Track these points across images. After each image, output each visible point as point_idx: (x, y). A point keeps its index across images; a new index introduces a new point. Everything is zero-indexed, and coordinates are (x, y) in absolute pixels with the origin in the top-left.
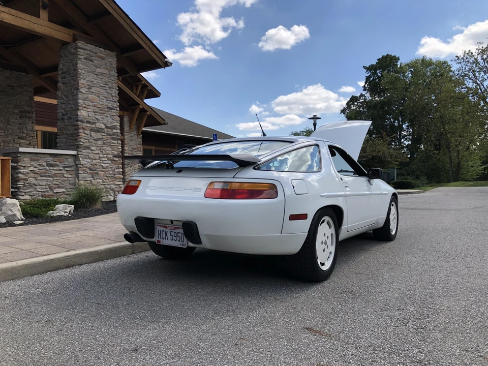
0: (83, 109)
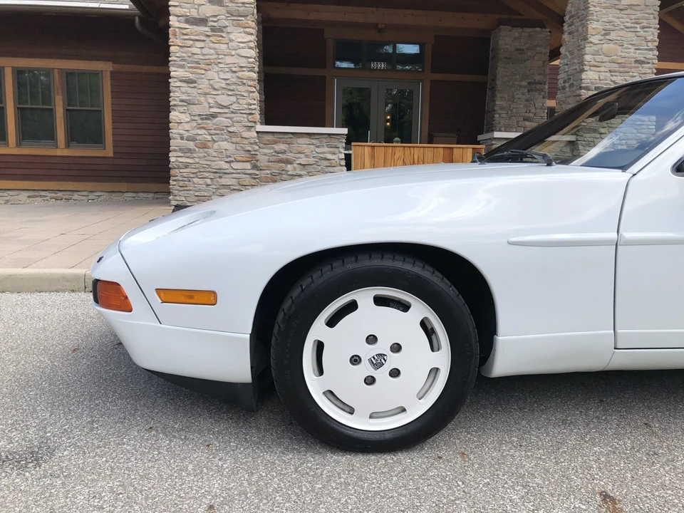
0: (592, 68)
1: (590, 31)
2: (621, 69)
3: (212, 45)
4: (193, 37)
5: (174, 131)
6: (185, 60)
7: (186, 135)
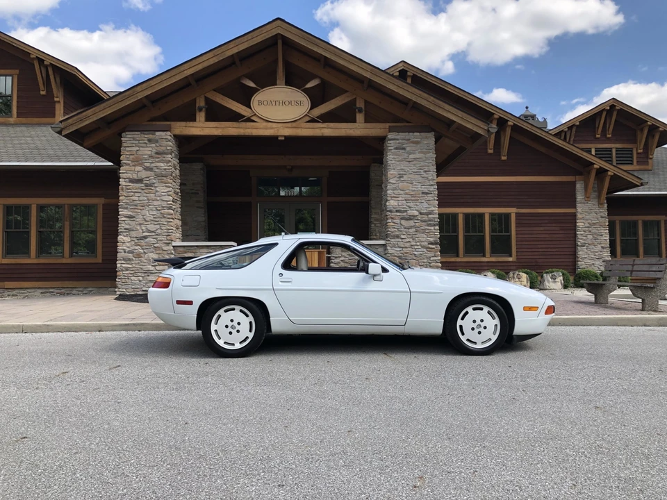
0: (393, 199)
1: (389, 175)
2: (413, 198)
3: (145, 194)
4: (134, 191)
5: (120, 248)
6: (128, 204)
7: (127, 249)
